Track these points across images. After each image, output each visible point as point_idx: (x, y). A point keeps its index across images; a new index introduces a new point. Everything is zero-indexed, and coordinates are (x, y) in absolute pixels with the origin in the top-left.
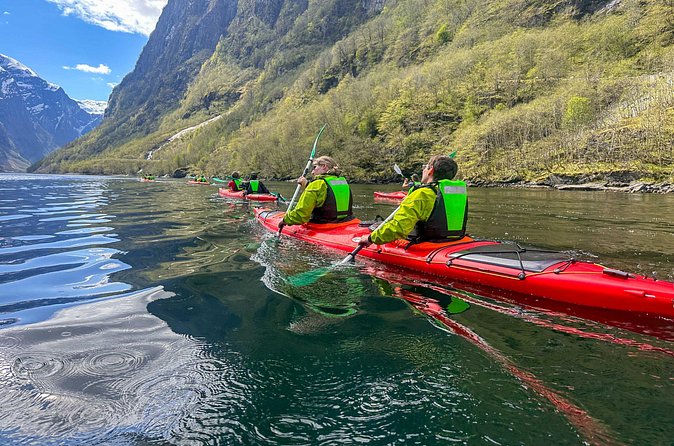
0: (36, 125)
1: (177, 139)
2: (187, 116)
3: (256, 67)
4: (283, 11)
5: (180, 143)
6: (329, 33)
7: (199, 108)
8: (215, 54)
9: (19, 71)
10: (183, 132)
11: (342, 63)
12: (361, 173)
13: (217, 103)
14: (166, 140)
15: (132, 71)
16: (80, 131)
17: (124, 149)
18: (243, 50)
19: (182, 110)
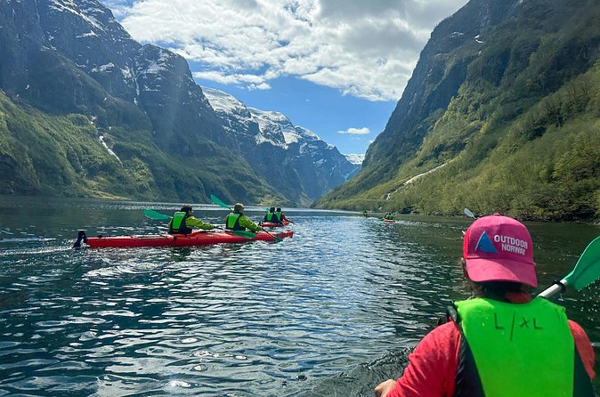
0: (318, 173)
1: (409, 184)
2: (421, 165)
3: (482, 119)
4: (507, 70)
5: (412, 187)
6: (547, 85)
7: (430, 158)
8: (447, 112)
9: (310, 137)
10: (414, 178)
11: (550, 115)
12: (539, 212)
13: (445, 153)
14: (402, 185)
15: (383, 131)
16: (346, 177)
17: (372, 191)
18: (471, 107)
19: (418, 160)
